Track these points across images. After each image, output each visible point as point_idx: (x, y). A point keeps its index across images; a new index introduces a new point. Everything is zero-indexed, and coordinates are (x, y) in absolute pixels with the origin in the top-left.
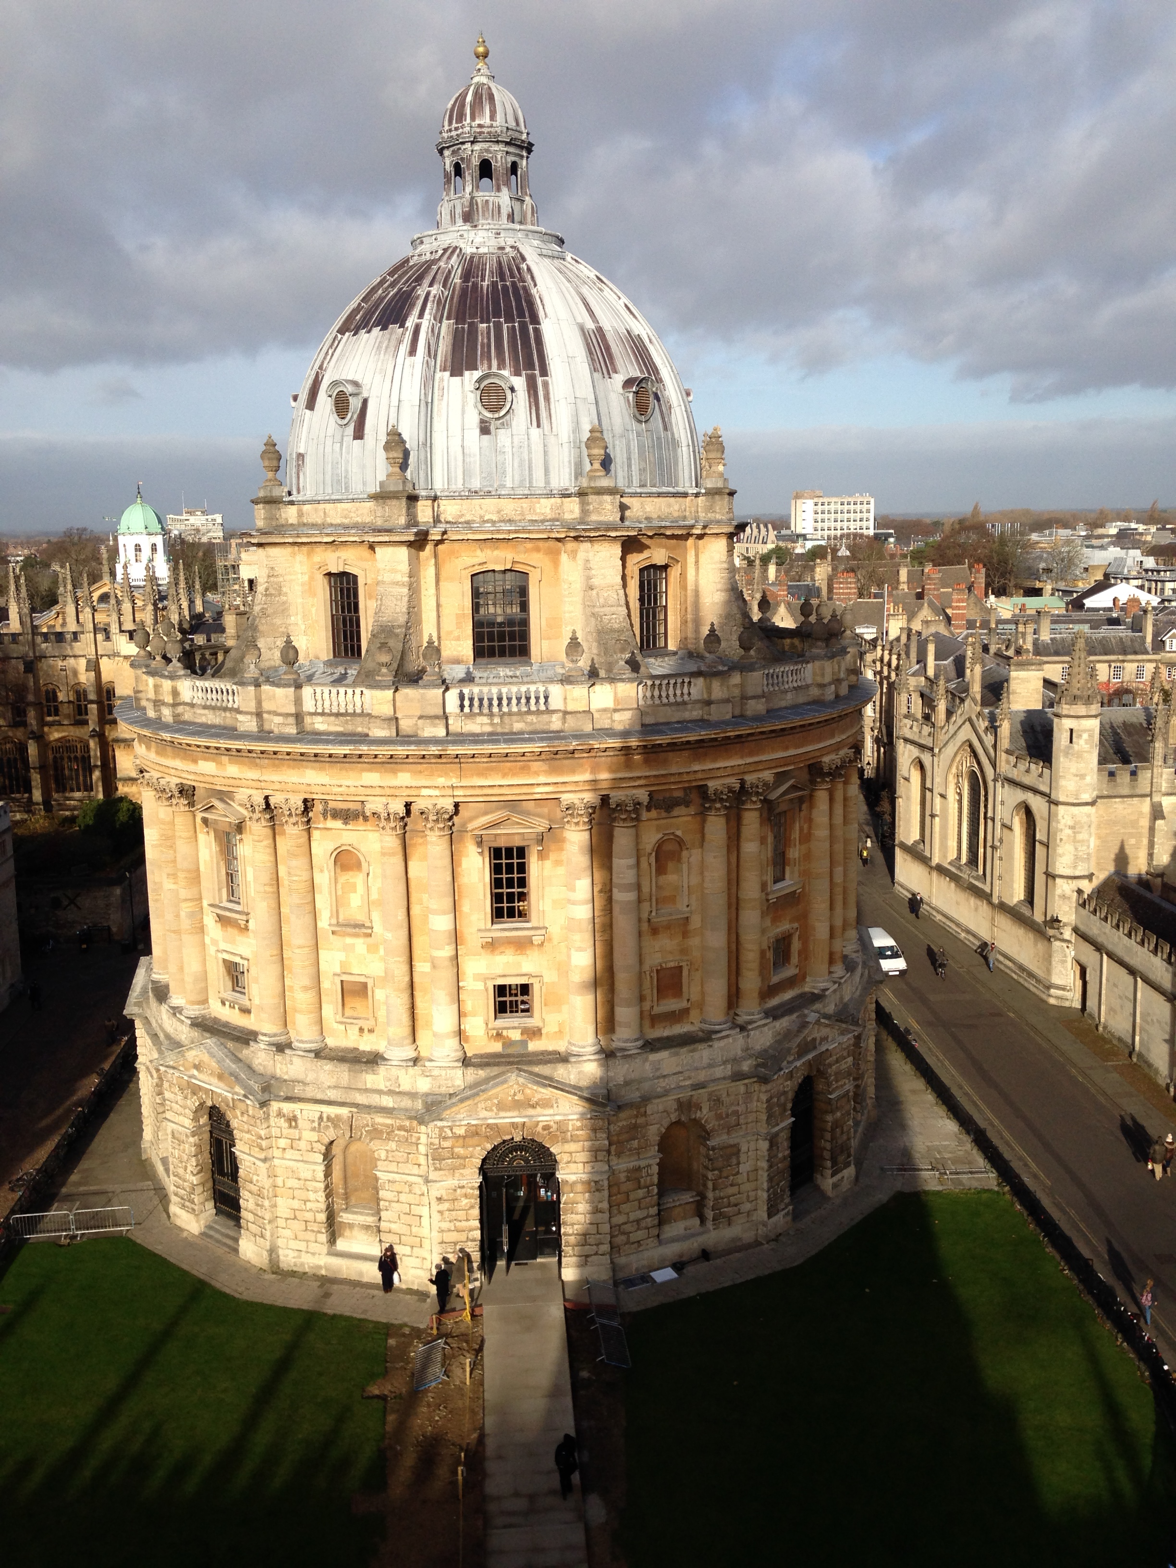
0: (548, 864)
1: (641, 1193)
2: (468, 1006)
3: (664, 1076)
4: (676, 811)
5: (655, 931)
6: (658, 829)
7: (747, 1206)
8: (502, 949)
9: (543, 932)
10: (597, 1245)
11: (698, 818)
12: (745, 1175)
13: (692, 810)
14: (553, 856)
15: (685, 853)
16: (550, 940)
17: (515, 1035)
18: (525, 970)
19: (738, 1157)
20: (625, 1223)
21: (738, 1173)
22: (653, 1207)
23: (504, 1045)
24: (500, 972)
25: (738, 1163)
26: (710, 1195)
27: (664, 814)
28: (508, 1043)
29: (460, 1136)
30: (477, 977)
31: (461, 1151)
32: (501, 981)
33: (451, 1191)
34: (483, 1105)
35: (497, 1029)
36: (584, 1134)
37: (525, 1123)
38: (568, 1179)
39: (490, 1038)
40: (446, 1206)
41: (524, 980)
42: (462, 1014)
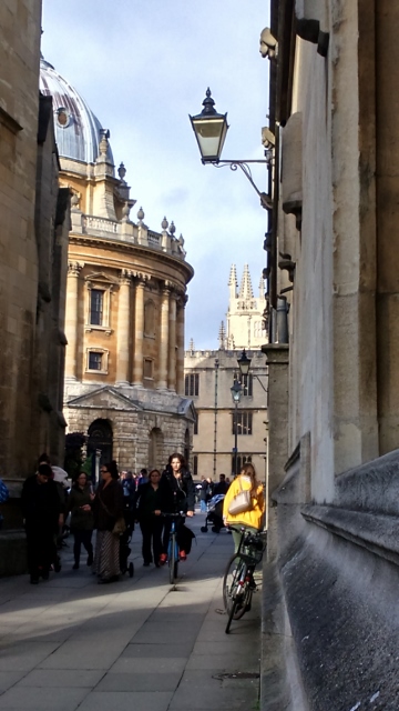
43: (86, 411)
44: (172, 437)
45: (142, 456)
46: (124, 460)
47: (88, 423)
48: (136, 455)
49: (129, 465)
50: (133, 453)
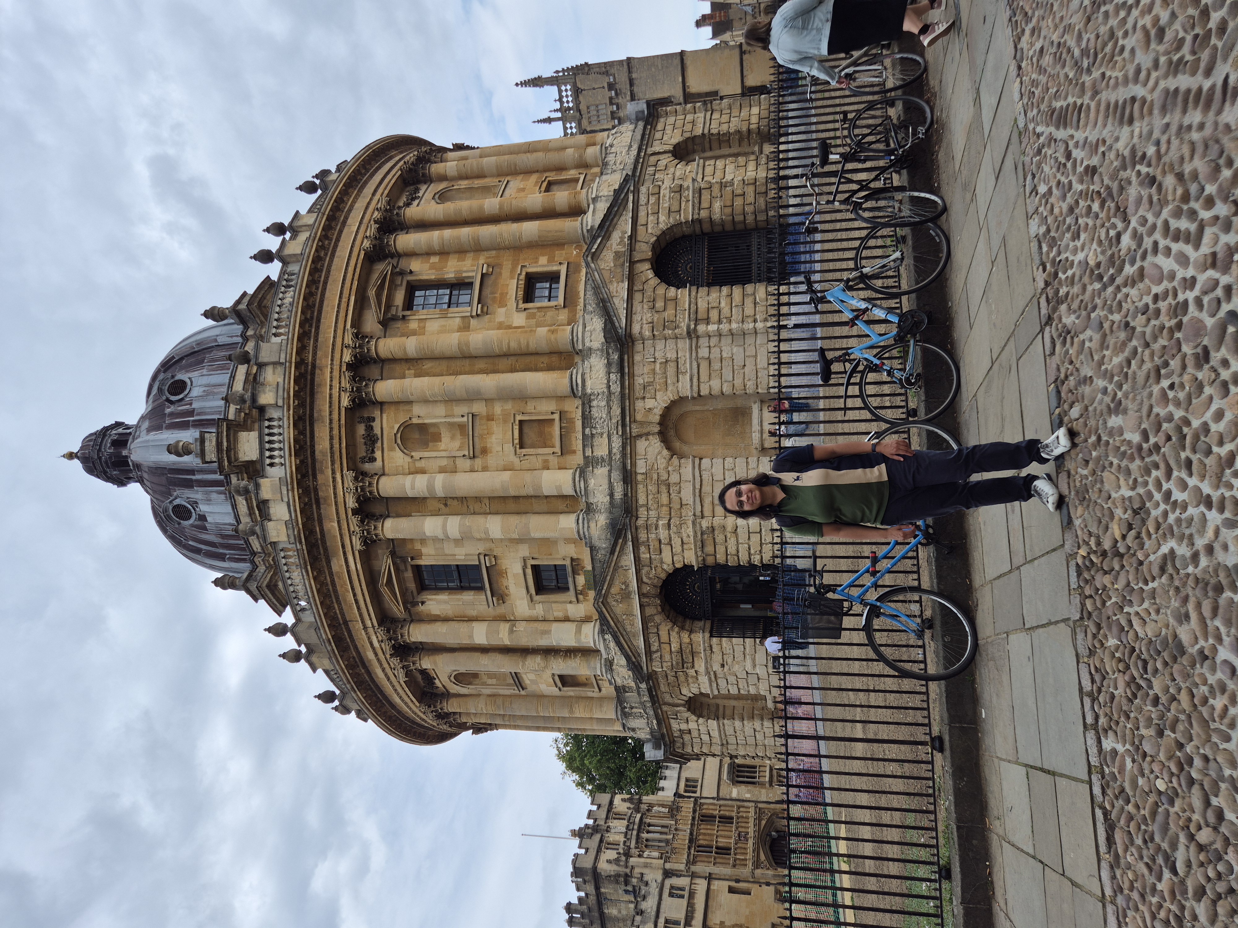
0: (424, 550)
2: (560, 615)
3: (610, 452)
4: (377, 431)
5: (485, 451)
6: (391, 449)
8: (503, 588)
9: (482, 556)
11: (385, 407)
12: (735, 351)
13: (377, 413)
14: (418, 546)
15: (415, 421)
16: (491, 551)
17: (581, 580)
18: (521, 571)
21: (732, 360)
23: (589, 589)
24: (524, 591)
26: (751, 388)
27: (379, 444)
28: (588, 586)
29: (660, 646)
30: (532, 608)
31: (675, 646)
32: (533, 591)
33: (714, 656)
34: (629, 628)
35: (576, 594)
36: (653, 544)
37: (641, 595)
38: (700, 559)
39: (585, 600)
40: (730, 661)
41: (529, 571)
42: (567, 619)
43: (638, 296)
44: (693, 122)
45: (730, 168)
46: (738, 202)
47: (661, 289)
48: (729, 177)
49: (750, 190)
50: (723, 185)
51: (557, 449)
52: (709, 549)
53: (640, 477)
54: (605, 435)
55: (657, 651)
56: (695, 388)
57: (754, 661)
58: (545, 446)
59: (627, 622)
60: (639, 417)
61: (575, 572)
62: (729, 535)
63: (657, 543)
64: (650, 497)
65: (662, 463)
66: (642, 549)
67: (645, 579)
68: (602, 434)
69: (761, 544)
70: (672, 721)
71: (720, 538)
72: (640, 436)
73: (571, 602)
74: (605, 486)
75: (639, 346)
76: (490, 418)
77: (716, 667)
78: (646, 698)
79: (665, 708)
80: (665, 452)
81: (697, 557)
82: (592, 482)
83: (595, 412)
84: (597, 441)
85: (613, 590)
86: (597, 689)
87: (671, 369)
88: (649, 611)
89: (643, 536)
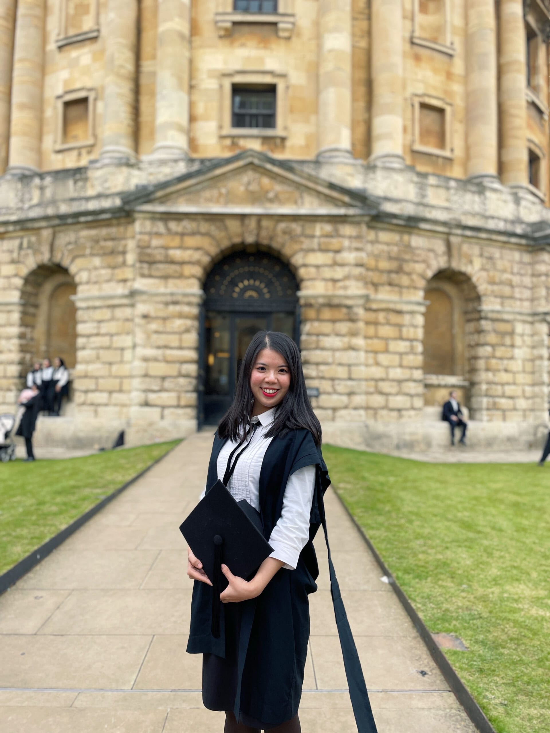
1: (402, 346)
2: (200, 109)
3: (433, 207)
5: (417, 57)
7: (522, 403)
9: (291, 19)
10: (350, 394)
12: (520, 362)
16: (299, 35)
17: (253, 144)
18: (268, 68)
19: (512, 339)
20: (383, 380)
21: (512, 358)
22: (417, 368)
24: (238, 67)
25: (513, 346)
26: (483, 376)
28: (244, 151)
29: (176, 234)
30: (211, 74)
31: (177, 254)
32: (239, 79)
33: (161, 306)
34: (207, 194)
35: (233, 137)
36: (335, 243)
37: (260, 217)
38: (313, 301)
39: (224, 148)
40: (154, 326)
41: (267, 79)
42: (192, 119)
51: (418, 147)
52: (327, 314)
53: (406, 237)
54: (446, 204)
55: (168, 230)
56: (490, 315)
57: (156, 360)
58: (422, 135)
59: (215, 192)
60: (465, 248)
61: (266, 139)
62: (346, 339)
63: (336, 247)
64: (385, 248)
65: (419, 267)
66: (328, 228)
67: (282, 226)
68: (448, 200)
69: (333, 379)
70: (16, 243)
71: (343, 327)
72: (449, 246)
73: (221, 127)
74: (395, 194)
75: (527, 258)
76: (449, 75)
77: (141, 308)
78: (64, 209)
79: (46, 233)
80: (430, 274)
81: (315, 297)
82: (399, 178)
83: (469, 197)
84: (442, 192)
85: (266, 181)
86: (59, 147)
87: (507, 290)
88: (234, 226)
89: (347, 230)
